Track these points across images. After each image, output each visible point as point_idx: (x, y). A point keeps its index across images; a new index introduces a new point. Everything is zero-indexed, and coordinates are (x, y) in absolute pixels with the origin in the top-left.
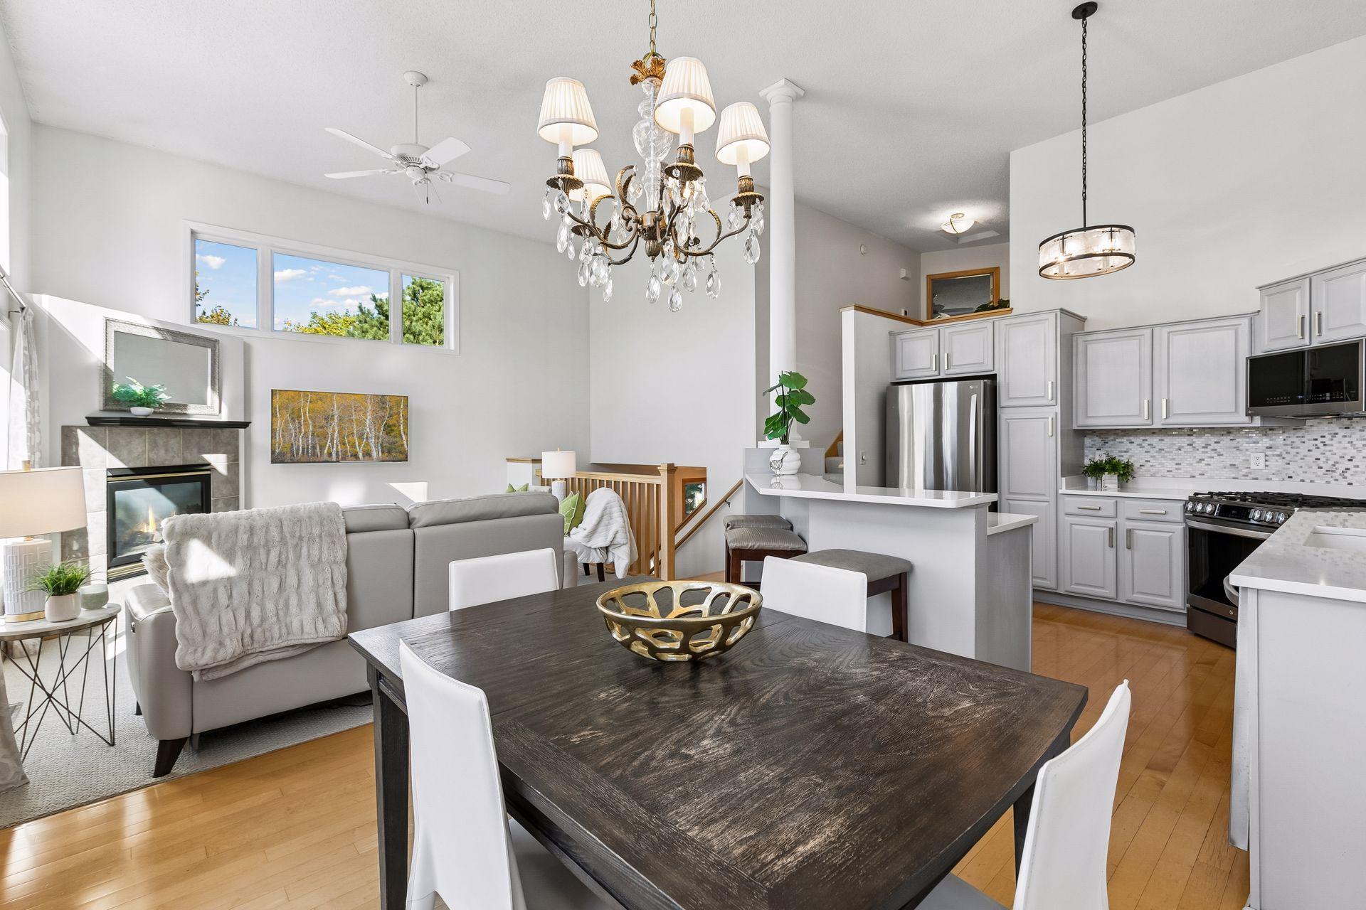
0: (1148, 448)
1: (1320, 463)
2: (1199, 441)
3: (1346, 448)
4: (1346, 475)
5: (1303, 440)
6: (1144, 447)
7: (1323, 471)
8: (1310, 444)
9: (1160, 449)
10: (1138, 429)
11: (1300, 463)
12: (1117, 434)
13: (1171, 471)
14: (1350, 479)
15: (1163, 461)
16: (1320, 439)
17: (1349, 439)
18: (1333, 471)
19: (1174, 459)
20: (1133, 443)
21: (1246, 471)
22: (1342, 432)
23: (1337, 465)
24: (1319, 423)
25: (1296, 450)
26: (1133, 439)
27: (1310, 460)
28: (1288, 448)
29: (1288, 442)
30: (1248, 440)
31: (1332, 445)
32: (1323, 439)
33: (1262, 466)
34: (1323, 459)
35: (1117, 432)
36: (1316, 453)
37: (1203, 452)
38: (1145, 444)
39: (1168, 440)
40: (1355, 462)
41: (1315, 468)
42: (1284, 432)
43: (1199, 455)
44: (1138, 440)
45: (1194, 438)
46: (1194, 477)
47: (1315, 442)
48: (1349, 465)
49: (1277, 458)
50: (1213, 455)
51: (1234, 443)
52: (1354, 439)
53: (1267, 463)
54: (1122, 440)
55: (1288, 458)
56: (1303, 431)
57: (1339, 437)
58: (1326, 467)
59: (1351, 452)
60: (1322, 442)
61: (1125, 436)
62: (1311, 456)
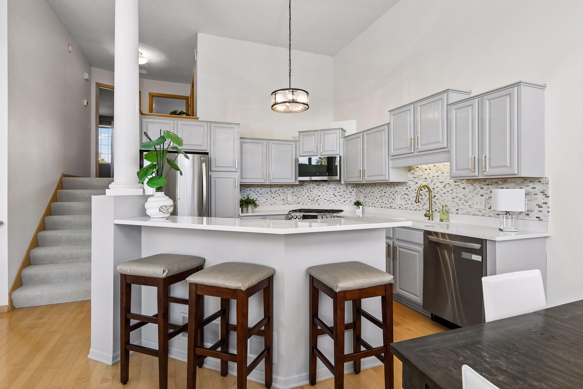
0: (257, 193)
1: (309, 198)
2: (273, 190)
3: (318, 192)
4: (318, 201)
5: (304, 189)
6: (255, 192)
7: (310, 200)
8: (306, 191)
9: (261, 193)
10: (253, 184)
11: (303, 198)
12: (245, 186)
13: (265, 203)
14: (319, 203)
15: (262, 198)
16: (309, 189)
17: (319, 189)
18: (314, 200)
19: (265, 197)
20: (251, 190)
21: (287, 201)
22: (316, 187)
23: (315, 198)
24: (309, 184)
25: (301, 193)
26: (251, 189)
27: (306, 196)
28: (298, 192)
29: (298, 190)
30: (287, 189)
31: (313, 191)
32: (310, 189)
33: (291, 200)
35: (246, 185)
36: (308, 194)
37: (275, 194)
38: (256, 191)
39: (264, 189)
41: (307, 199)
42: (296, 186)
43: (273, 195)
44: (253, 189)
45: (272, 189)
46: (272, 205)
48: (319, 198)
49: (295, 196)
50: (277, 195)
51: (283, 191)
53: (293, 198)
54: (248, 189)
55: (298, 196)
56: (303, 186)
57: (316, 188)
58: (311, 199)
59: (319, 194)
61: (248, 187)
62: (306, 195)
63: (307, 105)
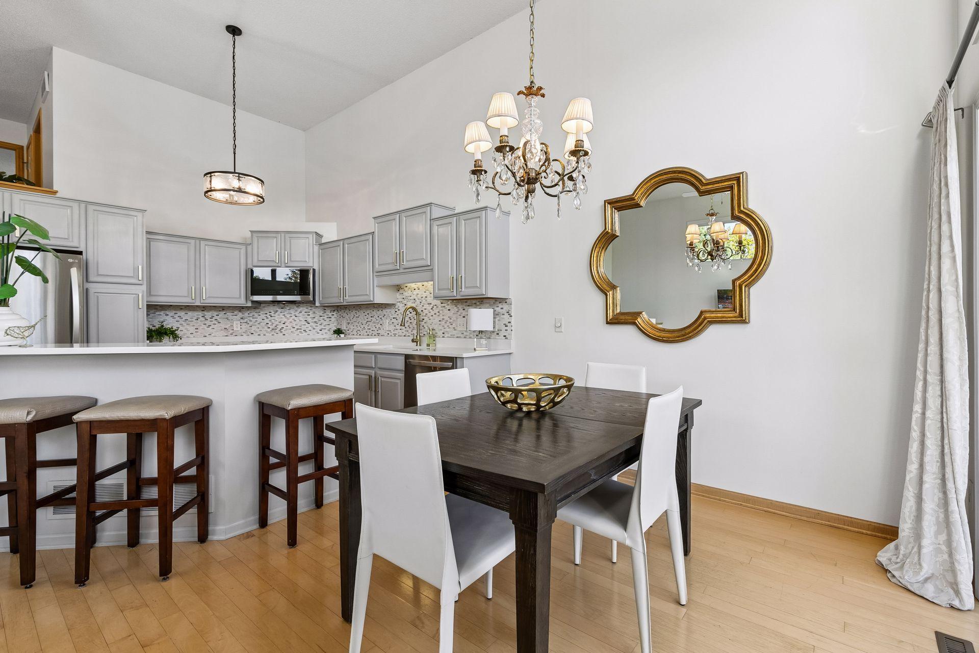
0: (178, 319)
1: (269, 325)
2: (208, 314)
3: (282, 318)
4: (282, 331)
5: (260, 314)
6: (175, 318)
7: (270, 329)
8: (263, 316)
9: (186, 320)
10: (171, 305)
11: (258, 326)
12: (156, 309)
13: (193, 334)
14: (284, 333)
15: (188, 327)
16: (269, 314)
17: (283, 314)
18: (276, 329)
19: (194, 326)
20: (168, 315)
21: (232, 331)
22: (280, 310)
23: (277, 326)
24: (268, 305)
25: (255, 319)
26: (167, 312)
27: (263, 324)
28: (251, 318)
29: (251, 315)
30: (232, 314)
31: (275, 317)
32: (270, 314)
33: (239, 329)
34: (270, 324)
35: (158, 307)
36: (267, 321)
37: (211, 321)
38: (176, 316)
39: (190, 313)
40: (286, 324)
41: (266, 328)
42: (248, 310)
43: (208, 323)
44: (171, 313)
45: (206, 313)
46: (206, 336)
47: (267, 315)
48: (284, 326)
49: (246, 324)
50: (216, 323)
51: (226, 316)
52: (285, 313)
53: (241, 327)
54: (161, 313)
55: (251, 323)
56: (260, 310)
57: (278, 312)
58: (273, 327)
59: (284, 320)
60: (270, 315)
61: (161, 310)
62: (264, 322)
63: (262, 197)
